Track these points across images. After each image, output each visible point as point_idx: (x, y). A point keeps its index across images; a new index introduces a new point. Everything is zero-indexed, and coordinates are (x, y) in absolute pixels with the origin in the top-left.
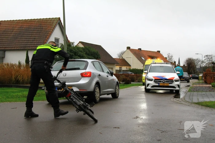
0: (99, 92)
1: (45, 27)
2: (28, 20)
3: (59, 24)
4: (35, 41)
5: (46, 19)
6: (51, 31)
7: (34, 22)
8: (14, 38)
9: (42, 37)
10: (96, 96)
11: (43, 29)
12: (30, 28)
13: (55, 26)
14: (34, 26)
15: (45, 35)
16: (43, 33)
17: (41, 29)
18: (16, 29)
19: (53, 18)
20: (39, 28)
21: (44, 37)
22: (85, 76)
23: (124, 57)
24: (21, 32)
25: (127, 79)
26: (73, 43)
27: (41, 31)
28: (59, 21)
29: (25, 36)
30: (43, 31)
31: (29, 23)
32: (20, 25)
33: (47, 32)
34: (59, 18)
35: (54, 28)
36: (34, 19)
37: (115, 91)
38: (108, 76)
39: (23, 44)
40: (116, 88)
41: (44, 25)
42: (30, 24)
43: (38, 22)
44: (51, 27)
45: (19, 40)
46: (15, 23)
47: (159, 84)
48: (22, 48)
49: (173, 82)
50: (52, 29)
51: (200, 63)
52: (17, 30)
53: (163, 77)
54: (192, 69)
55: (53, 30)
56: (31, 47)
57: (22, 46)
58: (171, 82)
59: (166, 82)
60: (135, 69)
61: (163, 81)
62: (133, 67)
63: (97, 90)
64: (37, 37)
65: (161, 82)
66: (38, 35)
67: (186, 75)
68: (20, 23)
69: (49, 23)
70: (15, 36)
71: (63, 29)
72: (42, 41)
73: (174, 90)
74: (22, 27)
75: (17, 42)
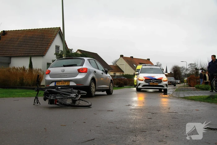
0: (94, 87)
1: (47, 36)
2: (32, 29)
3: (60, 32)
4: (38, 48)
5: (48, 28)
6: (52, 39)
7: (37, 32)
8: (19, 46)
9: (44, 45)
10: (92, 90)
11: (45, 38)
12: (33, 37)
13: (56, 35)
14: (37, 35)
15: (47, 43)
16: (45, 41)
17: (44, 38)
18: (21, 37)
19: (54, 28)
20: (41, 36)
21: (46, 44)
22: (81, 72)
23: (118, 64)
24: (25, 40)
25: (120, 82)
26: (71, 50)
27: (43, 40)
28: (59, 30)
29: (29, 44)
30: (45, 39)
31: (33, 32)
32: (24, 34)
33: (48, 40)
34: (60, 28)
35: (55, 37)
36: (37, 29)
37: (110, 88)
38: (103, 74)
39: (27, 51)
40: (110, 86)
41: (46, 34)
42: (33, 34)
43: (40, 31)
44: (52, 36)
45: (24, 47)
46: (20, 33)
47: (149, 84)
48: (26, 55)
49: (162, 81)
50: (53, 37)
51: (184, 70)
52: (22, 39)
53: (152, 77)
54: (178, 76)
55: (54, 39)
56: (34, 54)
57: (26, 53)
58: (160, 81)
59: (156, 81)
60: (128, 74)
61: (153, 81)
62: (126, 73)
63: (93, 85)
64: (40, 45)
65: (151, 81)
66: (40, 43)
67: (172, 79)
68: (25, 33)
69: (50, 33)
70: (20, 44)
71: (62, 36)
72: (44, 48)
73: (163, 89)
74: (26, 36)
75: (22, 49)
